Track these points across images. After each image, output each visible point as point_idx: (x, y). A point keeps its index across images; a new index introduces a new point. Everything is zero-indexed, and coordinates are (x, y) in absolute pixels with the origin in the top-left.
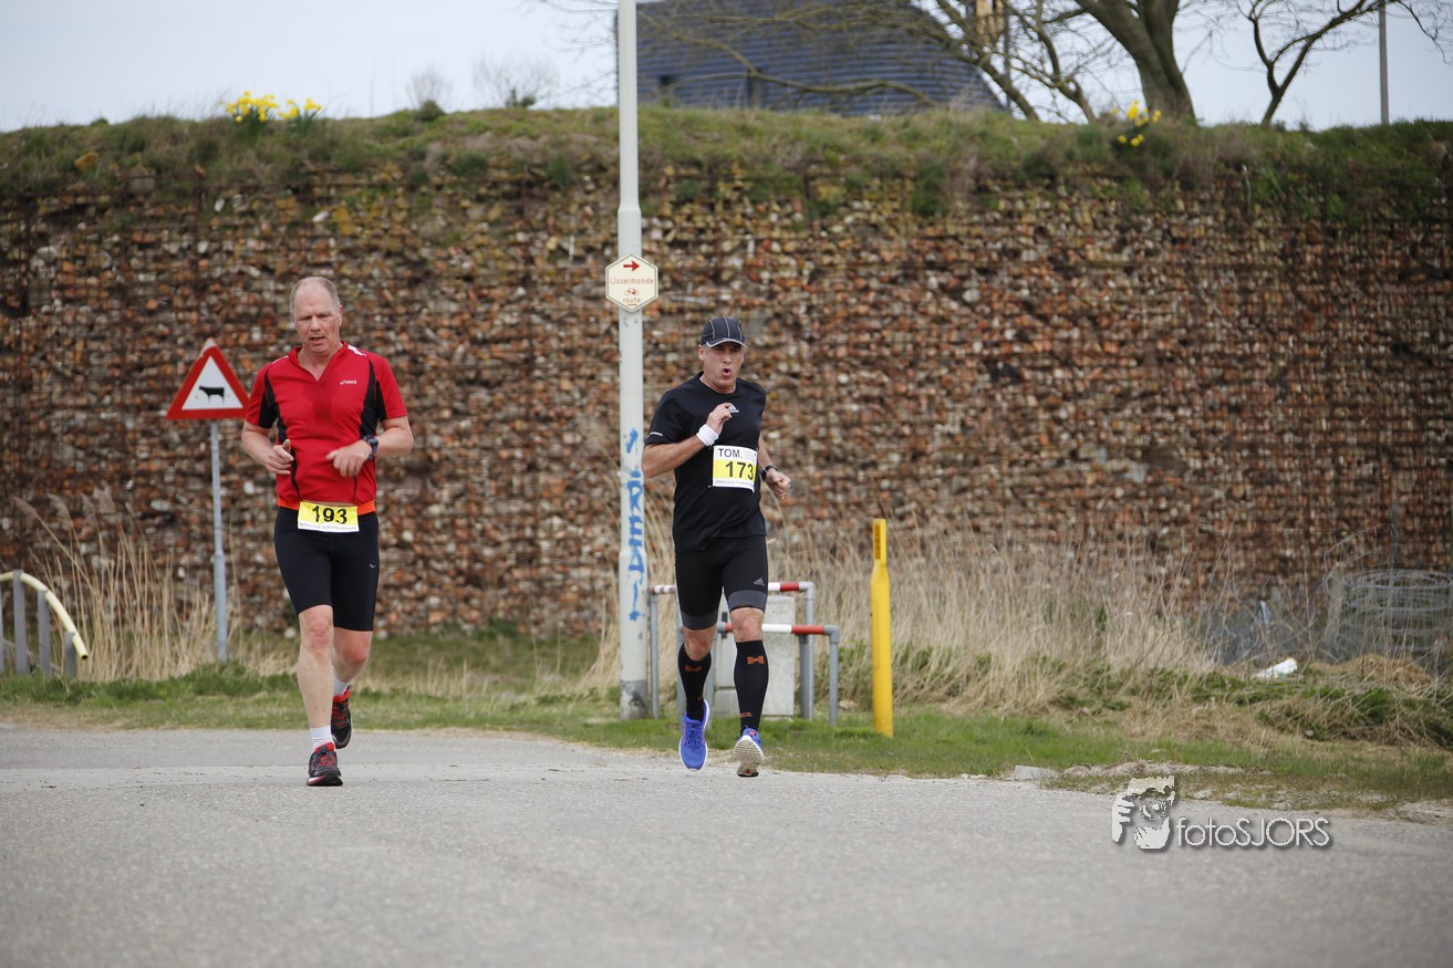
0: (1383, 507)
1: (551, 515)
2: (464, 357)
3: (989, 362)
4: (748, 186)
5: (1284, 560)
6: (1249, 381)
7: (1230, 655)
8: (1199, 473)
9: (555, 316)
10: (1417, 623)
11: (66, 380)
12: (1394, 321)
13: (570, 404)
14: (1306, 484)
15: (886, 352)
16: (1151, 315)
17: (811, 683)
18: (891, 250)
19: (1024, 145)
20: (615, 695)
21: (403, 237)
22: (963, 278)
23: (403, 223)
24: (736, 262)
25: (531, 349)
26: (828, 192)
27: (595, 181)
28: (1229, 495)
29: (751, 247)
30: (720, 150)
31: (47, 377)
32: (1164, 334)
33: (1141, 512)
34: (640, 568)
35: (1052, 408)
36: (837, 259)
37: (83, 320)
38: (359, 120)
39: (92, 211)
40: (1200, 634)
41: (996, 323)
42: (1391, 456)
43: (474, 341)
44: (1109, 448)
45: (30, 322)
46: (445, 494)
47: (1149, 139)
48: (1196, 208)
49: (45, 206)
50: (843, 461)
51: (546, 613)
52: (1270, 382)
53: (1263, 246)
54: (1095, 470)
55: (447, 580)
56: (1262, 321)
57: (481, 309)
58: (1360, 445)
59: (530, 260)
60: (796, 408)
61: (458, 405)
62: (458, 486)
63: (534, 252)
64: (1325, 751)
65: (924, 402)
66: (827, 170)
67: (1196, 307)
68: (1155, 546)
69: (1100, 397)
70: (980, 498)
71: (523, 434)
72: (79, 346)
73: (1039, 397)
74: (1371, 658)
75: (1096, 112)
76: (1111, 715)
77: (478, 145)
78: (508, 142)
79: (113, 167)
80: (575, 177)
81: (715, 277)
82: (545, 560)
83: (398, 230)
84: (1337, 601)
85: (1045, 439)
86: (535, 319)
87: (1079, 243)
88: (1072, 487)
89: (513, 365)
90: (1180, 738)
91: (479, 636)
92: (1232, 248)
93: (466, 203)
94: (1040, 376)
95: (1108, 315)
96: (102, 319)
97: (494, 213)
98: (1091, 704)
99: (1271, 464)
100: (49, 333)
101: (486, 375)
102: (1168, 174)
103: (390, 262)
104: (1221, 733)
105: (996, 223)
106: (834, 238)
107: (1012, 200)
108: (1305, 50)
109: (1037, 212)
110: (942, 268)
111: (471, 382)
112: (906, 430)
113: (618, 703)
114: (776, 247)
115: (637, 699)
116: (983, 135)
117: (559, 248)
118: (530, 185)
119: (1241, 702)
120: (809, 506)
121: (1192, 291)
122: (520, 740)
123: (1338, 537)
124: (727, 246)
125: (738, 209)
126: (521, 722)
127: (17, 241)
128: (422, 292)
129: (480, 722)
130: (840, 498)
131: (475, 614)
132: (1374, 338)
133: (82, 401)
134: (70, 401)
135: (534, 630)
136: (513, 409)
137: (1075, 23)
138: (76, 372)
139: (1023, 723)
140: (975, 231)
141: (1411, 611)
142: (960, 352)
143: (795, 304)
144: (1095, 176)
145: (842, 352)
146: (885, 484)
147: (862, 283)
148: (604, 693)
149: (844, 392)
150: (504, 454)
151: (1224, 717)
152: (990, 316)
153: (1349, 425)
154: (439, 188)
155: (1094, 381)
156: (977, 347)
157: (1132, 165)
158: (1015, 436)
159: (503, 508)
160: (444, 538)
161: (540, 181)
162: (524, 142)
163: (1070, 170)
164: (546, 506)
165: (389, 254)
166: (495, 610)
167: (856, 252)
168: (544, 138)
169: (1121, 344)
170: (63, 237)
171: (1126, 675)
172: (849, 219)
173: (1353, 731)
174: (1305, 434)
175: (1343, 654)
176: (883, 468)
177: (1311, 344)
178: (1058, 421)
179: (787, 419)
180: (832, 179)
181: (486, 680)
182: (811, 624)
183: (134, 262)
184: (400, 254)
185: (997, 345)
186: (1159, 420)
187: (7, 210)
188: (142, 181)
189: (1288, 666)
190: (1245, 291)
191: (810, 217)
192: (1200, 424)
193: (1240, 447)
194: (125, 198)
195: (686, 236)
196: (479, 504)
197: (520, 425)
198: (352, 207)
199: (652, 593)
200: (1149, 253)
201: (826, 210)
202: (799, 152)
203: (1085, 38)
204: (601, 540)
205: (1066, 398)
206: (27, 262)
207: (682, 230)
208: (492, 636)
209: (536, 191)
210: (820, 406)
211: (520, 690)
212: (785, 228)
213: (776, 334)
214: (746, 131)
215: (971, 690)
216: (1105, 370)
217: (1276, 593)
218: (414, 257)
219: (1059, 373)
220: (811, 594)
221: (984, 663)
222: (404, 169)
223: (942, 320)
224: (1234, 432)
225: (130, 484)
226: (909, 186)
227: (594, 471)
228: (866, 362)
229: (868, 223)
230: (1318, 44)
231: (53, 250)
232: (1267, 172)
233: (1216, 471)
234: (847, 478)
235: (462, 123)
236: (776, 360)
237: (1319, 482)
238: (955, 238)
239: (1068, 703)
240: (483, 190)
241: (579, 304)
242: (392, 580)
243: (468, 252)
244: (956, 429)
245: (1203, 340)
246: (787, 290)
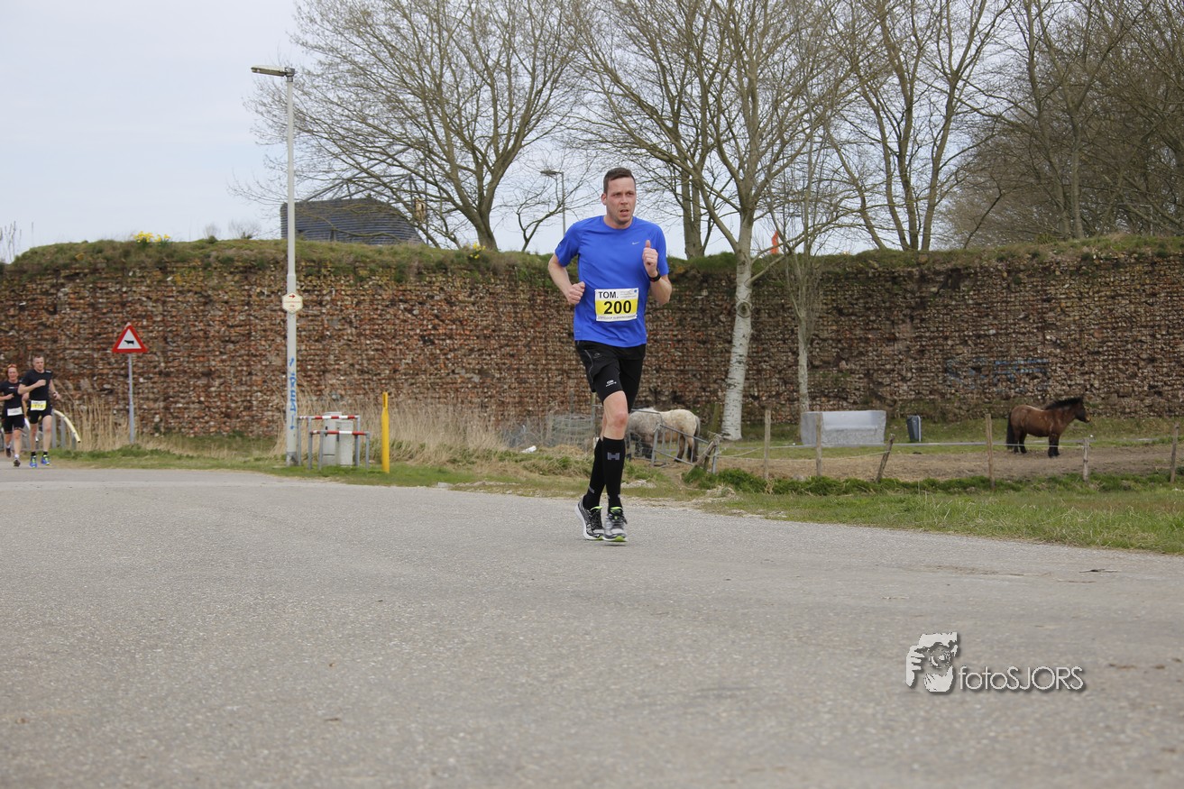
0: (565, 392)
1: (257, 391)
2: (225, 332)
3: (422, 337)
4: (333, 270)
5: (529, 411)
6: (517, 345)
7: (512, 444)
8: (499, 379)
9: (259, 317)
10: (579, 433)
11: (71, 339)
12: (569, 325)
13: (265, 350)
14: (537, 383)
15: (384, 332)
16: (482, 321)
17: (359, 453)
18: (386, 295)
19: (436, 257)
20: (284, 458)
21: (201, 287)
22: (413, 306)
23: (201, 281)
24: (328, 298)
25: (250, 329)
26: (363, 273)
27: (275, 267)
28: (510, 387)
29: (334, 292)
30: (323, 256)
31: (64, 337)
32: (486, 328)
33: (478, 393)
34: (294, 410)
35: (445, 354)
36: (366, 298)
37: (78, 316)
38: (185, 243)
39: (82, 275)
40: (501, 437)
41: (425, 322)
42: (567, 373)
43: (228, 326)
44: (466, 369)
45: (57, 317)
46: (217, 383)
47: (481, 256)
48: (498, 282)
49: (64, 273)
50: (368, 373)
51: (255, 428)
52: (525, 346)
53: (522, 296)
54: (461, 377)
55: (217, 415)
56: (522, 324)
57: (231, 314)
58: (556, 370)
59: (250, 296)
60: (350, 353)
61: (222, 350)
62: (222, 380)
63: (251, 293)
64: (547, 479)
65: (398, 351)
66: (362, 265)
67: (498, 318)
68: (483, 406)
69: (463, 351)
70: (419, 387)
71: (247, 361)
72: (76, 326)
73: (441, 350)
74: (563, 446)
75: (462, 246)
76: (469, 466)
77: (230, 253)
78: (242, 252)
79: (90, 259)
80: (267, 265)
81: (320, 304)
82: (255, 409)
83: (199, 284)
84: (550, 424)
85: (443, 366)
86: (252, 318)
87: (455, 294)
88: (452, 383)
89: (243, 335)
90: (495, 474)
91: (229, 437)
92: (511, 297)
93: (226, 274)
94: (441, 342)
95: (466, 320)
96: (85, 316)
97: (236, 278)
98: (462, 462)
99: (524, 376)
100: (65, 321)
101: (233, 339)
102: (488, 269)
103: (196, 296)
104: (510, 472)
105: (425, 286)
106: (365, 290)
107: (431, 277)
108: (537, 226)
109: (440, 282)
110: (405, 302)
111: (227, 341)
112: (391, 362)
113: (285, 460)
114: (343, 293)
115: (293, 459)
116: (420, 253)
117: (261, 291)
118: (250, 268)
119: (516, 461)
120: (355, 389)
121: (497, 312)
122: (248, 474)
123: (548, 403)
124: (325, 292)
125: (329, 278)
126: (249, 467)
127: (53, 286)
128: (208, 307)
129: (232, 467)
130: (366, 387)
131: (228, 428)
132: (562, 331)
133: (77, 347)
134: (72, 347)
135: (250, 435)
136: (243, 352)
137: (454, 213)
138: (75, 336)
139: (437, 468)
140: (417, 288)
141: (577, 429)
142: (412, 333)
143: (350, 314)
144: (461, 269)
145: (368, 332)
146: (383, 381)
147: (375, 307)
148: (280, 457)
149: (368, 347)
150: (239, 368)
151: (510, 466)
152: (423, 320)
153: (553, 362)
154: (215, 268)
155: (461, 345)
156: (418, 331)
157: (475, 265)
158: (432, 364)
159: (239, 389)
160: (216, 400)
161: (254, 267)
162: (248, 252)
163: (452, 267)
164: (255, 388)
165: (196, 293)
166: (235, 427)
167: (373, 295)
168: (256, 251)
169: (471, 331)
170: (71, 285)
171: (475, 451)
172: (371, 283)
173: (556, 472)
174: (537, 365)
175: (553, 443)
176: (383, 375)
177: (540, 333)
178: (448, 359)
179: (347, 357)
180: (364, 268)
181: (234, 452)
182: (359, 431)
183: (98, 295)
184: (200, 293)
185: (425, 330)
186: (485, 359)
187: (49, 274)
188: (101, 264)
189: (533, 448)
190: (515, 312)
191: (356, 282)
192: (499, 361)
193: (514, 369)
194: (95, 270)
195: (309, 288)
196: (230, 387)
197: (245, 358)
198: (182, 275)
199: (299, 419)
200: (481, 298)
201: (362, 279)
202: (352, 258)
203: (457, 218)
204: (276, 401)
205: (450, 350)
206: (56, 294)
207: (308, 286)
208: (234, 437)
209: (252, 270)
210: (359, 352)
211: (247, 456)
212: (346, 286)
213: (343, 325)
214: (332, 249)
215: (418, 456)
216: (465, 340)
217: (529, 422)
218: (206, 294)
219: (448, 341)
220: (359, 420)
221: (422, 446)
222: (202, 261)
223: (405, 321)
224: (511, 364)
225: (95, 378)
226: (393, 271)
227: (274, 375)
228: (377, 336)
229: (377, 284)
230: (541, 224)
231: (66, 290)
232: (524, 269)
233: (505, 378)
234: (369, 379)
235: (224, 244)
236: (343, 335)
237: (542, 383)
238: (410, 291)
239: (454, 461)
240: (232, 270)
241: (269, 313)
242: (196, 415)
243: (226, 293)
244: (410, 362)
245: (501, 330)
246: (347, 309)
